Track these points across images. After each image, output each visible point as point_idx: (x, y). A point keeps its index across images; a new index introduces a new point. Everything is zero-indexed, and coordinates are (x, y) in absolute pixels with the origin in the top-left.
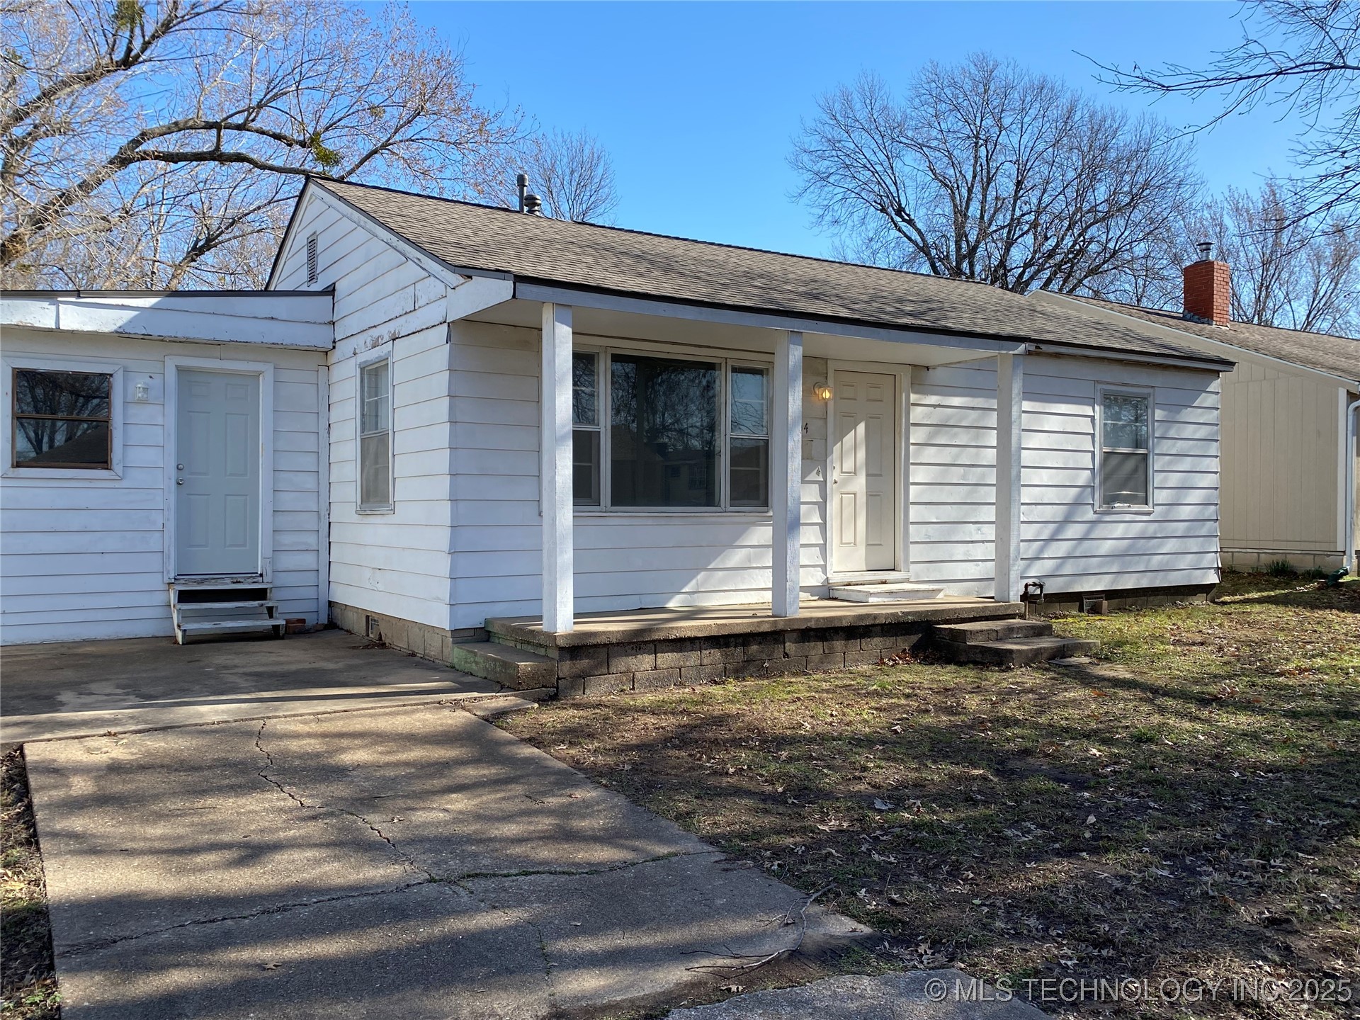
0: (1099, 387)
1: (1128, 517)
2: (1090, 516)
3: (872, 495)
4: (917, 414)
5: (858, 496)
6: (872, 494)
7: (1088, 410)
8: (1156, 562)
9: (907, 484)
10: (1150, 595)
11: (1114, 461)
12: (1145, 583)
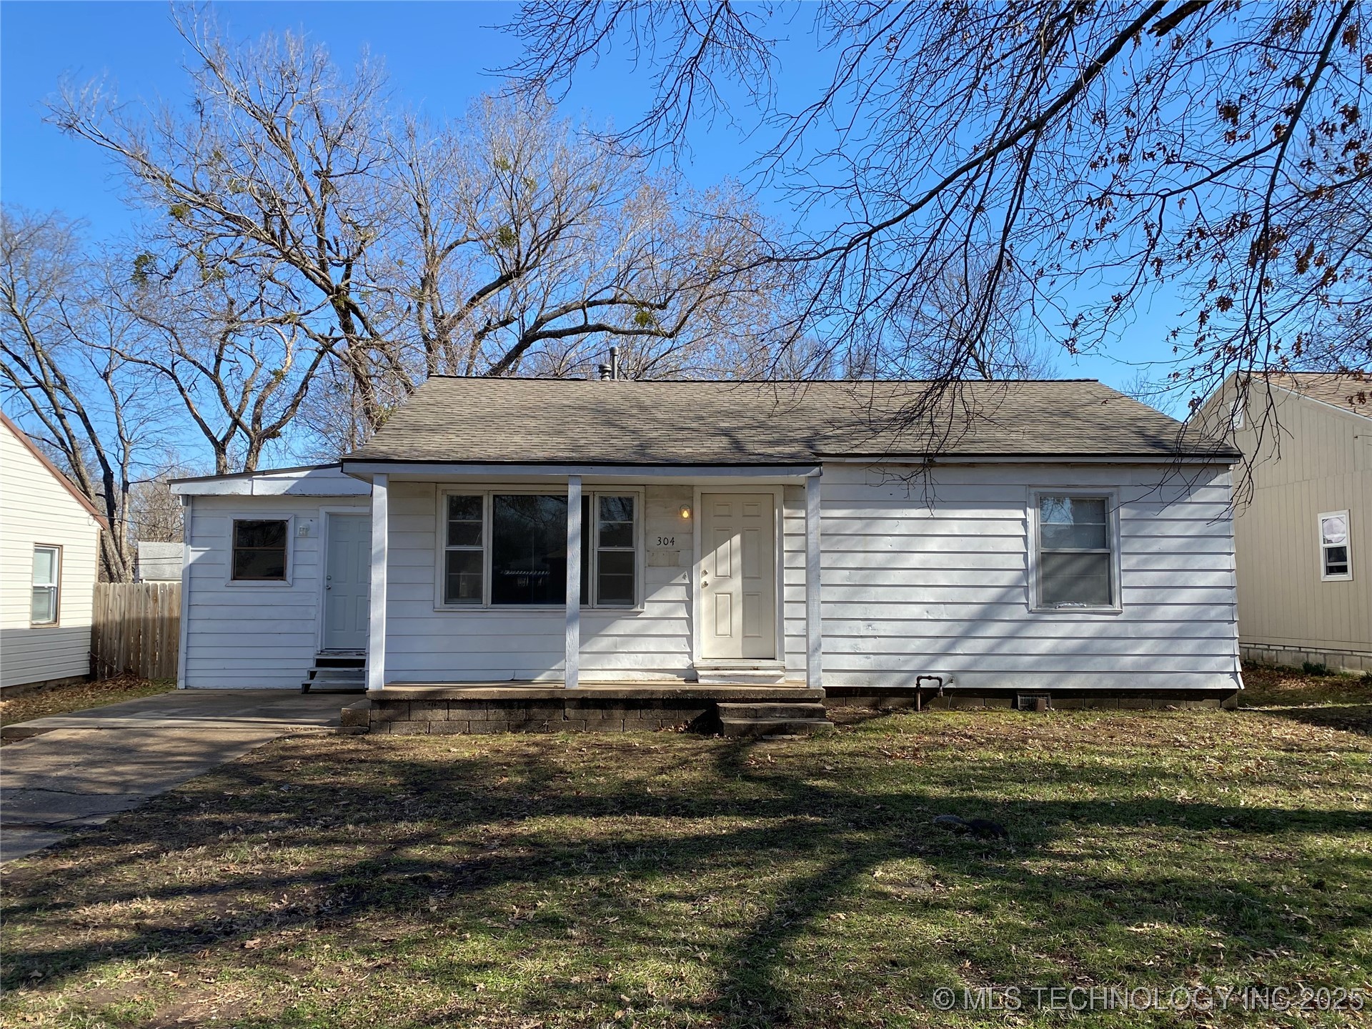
0: (1033, 490)
1: (1079, 617)
2: (1021, 613)
3: (750, 596)
4: (789, 526)
5: (734, 596)
6: (747, 595)
7: (1020, 514)
8: (1126, 663)
9: (781, 586)
10: (1124, 697)
11: (1054, 562)
12: (1108, 683)
